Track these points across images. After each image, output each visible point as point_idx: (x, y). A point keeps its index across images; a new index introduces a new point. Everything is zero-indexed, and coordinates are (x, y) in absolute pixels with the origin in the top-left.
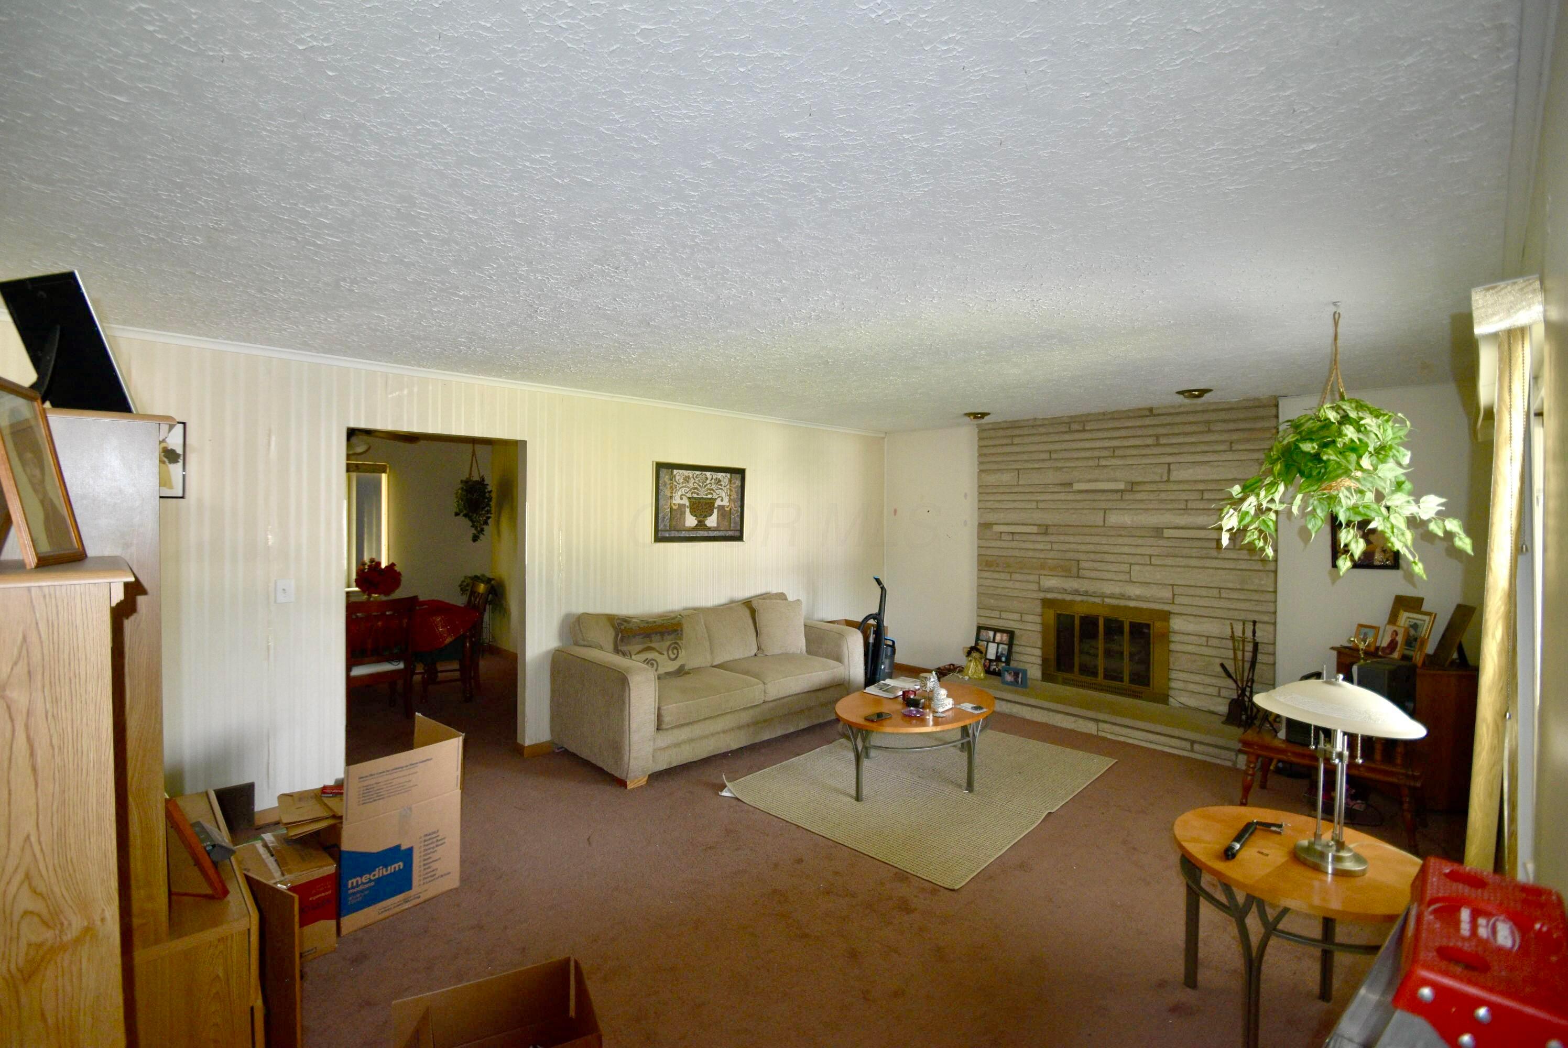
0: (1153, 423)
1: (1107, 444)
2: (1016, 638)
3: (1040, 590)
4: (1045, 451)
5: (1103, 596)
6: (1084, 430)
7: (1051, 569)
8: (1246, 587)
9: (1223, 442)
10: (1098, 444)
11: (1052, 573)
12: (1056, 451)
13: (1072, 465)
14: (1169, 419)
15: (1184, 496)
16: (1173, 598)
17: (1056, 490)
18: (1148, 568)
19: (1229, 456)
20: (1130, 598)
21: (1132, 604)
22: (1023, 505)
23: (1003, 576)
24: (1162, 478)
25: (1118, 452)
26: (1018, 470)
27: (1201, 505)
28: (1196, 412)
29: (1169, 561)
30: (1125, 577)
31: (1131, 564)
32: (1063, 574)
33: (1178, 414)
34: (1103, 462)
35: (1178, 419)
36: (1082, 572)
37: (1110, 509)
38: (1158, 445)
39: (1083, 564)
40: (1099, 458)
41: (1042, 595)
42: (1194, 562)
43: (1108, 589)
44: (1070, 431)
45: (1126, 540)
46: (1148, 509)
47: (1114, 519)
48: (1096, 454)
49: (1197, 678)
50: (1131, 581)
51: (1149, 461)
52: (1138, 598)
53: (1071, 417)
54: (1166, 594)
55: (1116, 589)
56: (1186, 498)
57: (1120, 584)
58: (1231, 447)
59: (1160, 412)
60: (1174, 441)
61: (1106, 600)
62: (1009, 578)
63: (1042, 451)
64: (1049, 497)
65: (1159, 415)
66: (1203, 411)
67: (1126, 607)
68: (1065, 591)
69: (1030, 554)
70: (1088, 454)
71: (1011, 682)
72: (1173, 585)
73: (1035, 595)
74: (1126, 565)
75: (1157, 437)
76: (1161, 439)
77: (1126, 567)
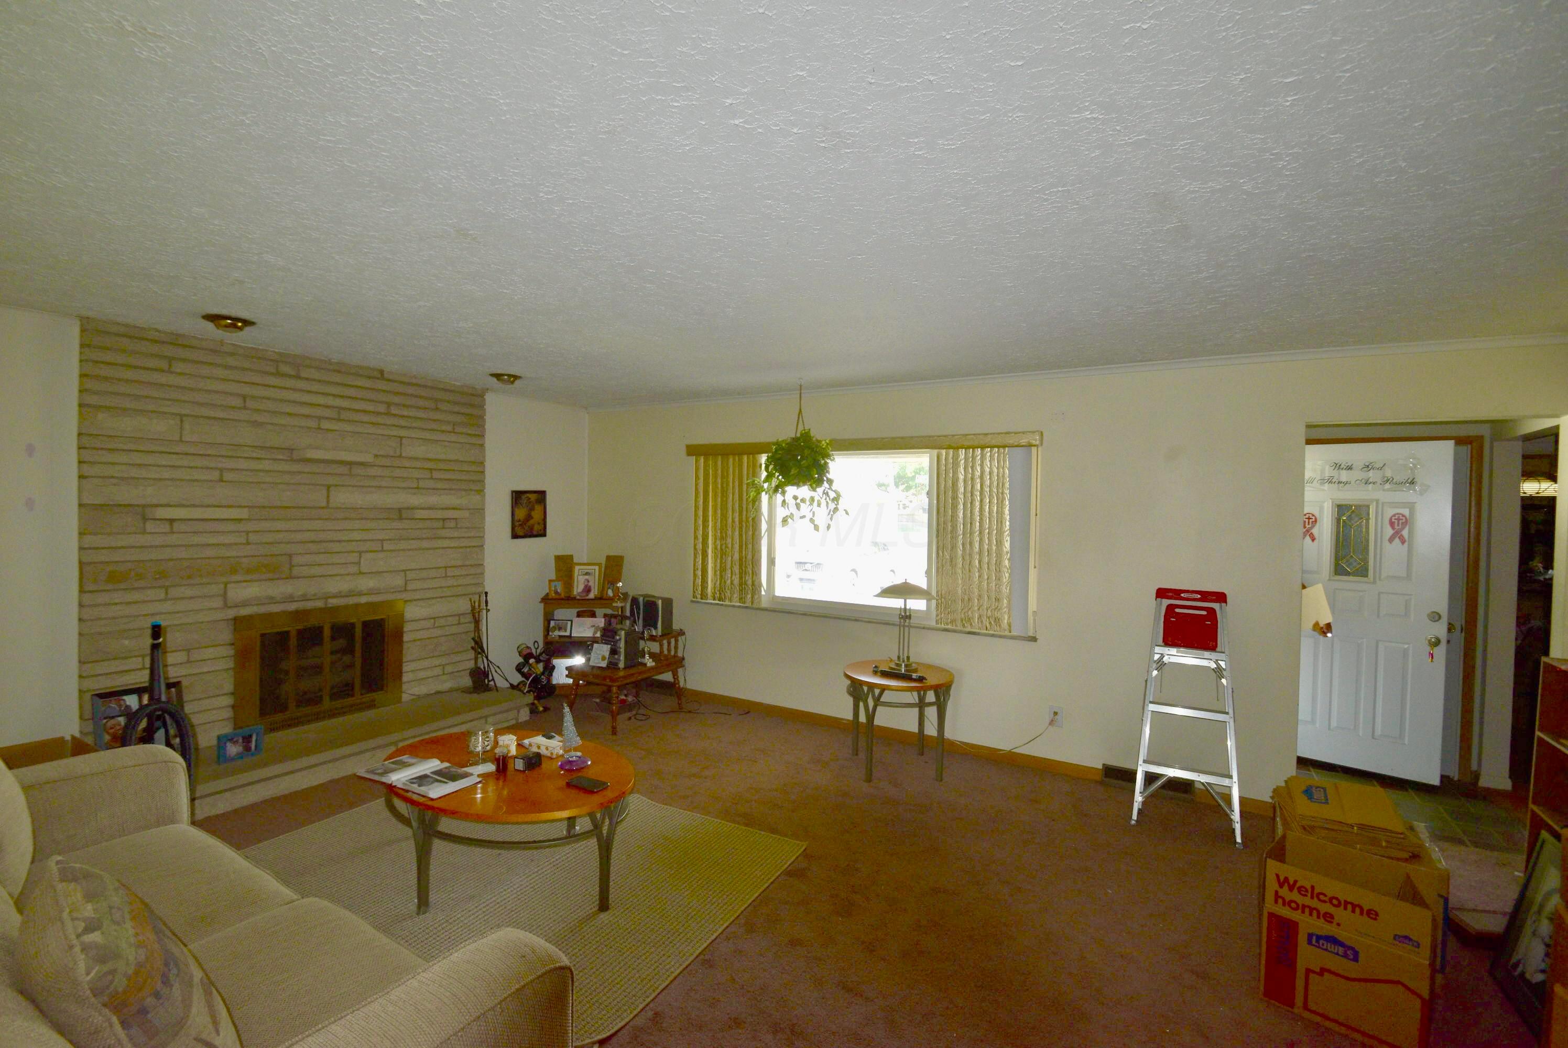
0: (384, 388)
1: (331, 401)
2: (185, 691)
3: (226, 606)
4: (238, 395)
5: (326, 598)
6: (298, 377)
7: (248, 571)
8: (467, 563)
9: (449, 422)
10: (321, 400)
11: (248, 577)
12: (253, 398)
13: (282, 421)
14: (401, 388)
15: (416, 474)
16: (406, 584)
17: (254, 455)
18: (381, 555)
19: (453, 438)
20: (361, 594)
21: (363, 600)
22: (197, 475)
23: (151, 594)
24: (395, 453)
25: (344, 415)
26: (182, 416)
27: (431, 484)
28: (425, 386)
29: (403, 545)
30: (354, 569)
31: (360, 553)
32: (270, 575)
33: (409, 384)
34: (325, 425)
35: (411, 390)
36: (296, 571)
37: (336, 486)
38: (388, 414)
39: (297, 560)
40: (320, 418)
41: (231, 613)
42: (425, 544)
43: (332, 586)
44: (278, 374)
45: (357, 524)
46: (380, 487)
47: (342, 497)
48: (318, 412)
49: (426, 663)
50: (361, 573)
51: (380, 431)
52: (371, 592)
53: (281, 354)
54: (399, 581)
55: (343, 585)
56: (418, 476)
57: (348, 578)
58: (454, 429)
59: (391, 377)
60: (405, 413)
61: (330, 601)
62: (163, 596)
63: (231, 394)
64: (244, 464)
65: (389, 380)
66: (432, 388)
67: (357, 605)
68: (272, 600)
69: (210, 552)
70: (306, 410)
71: (238, 754)
72: (405, 571)
73: (220, 615)
74: (355, 554)
75: (389, 405)
76: (392, 408)
77: (353, 557)
